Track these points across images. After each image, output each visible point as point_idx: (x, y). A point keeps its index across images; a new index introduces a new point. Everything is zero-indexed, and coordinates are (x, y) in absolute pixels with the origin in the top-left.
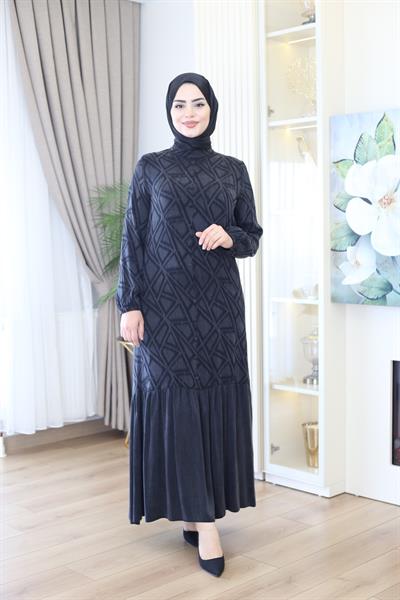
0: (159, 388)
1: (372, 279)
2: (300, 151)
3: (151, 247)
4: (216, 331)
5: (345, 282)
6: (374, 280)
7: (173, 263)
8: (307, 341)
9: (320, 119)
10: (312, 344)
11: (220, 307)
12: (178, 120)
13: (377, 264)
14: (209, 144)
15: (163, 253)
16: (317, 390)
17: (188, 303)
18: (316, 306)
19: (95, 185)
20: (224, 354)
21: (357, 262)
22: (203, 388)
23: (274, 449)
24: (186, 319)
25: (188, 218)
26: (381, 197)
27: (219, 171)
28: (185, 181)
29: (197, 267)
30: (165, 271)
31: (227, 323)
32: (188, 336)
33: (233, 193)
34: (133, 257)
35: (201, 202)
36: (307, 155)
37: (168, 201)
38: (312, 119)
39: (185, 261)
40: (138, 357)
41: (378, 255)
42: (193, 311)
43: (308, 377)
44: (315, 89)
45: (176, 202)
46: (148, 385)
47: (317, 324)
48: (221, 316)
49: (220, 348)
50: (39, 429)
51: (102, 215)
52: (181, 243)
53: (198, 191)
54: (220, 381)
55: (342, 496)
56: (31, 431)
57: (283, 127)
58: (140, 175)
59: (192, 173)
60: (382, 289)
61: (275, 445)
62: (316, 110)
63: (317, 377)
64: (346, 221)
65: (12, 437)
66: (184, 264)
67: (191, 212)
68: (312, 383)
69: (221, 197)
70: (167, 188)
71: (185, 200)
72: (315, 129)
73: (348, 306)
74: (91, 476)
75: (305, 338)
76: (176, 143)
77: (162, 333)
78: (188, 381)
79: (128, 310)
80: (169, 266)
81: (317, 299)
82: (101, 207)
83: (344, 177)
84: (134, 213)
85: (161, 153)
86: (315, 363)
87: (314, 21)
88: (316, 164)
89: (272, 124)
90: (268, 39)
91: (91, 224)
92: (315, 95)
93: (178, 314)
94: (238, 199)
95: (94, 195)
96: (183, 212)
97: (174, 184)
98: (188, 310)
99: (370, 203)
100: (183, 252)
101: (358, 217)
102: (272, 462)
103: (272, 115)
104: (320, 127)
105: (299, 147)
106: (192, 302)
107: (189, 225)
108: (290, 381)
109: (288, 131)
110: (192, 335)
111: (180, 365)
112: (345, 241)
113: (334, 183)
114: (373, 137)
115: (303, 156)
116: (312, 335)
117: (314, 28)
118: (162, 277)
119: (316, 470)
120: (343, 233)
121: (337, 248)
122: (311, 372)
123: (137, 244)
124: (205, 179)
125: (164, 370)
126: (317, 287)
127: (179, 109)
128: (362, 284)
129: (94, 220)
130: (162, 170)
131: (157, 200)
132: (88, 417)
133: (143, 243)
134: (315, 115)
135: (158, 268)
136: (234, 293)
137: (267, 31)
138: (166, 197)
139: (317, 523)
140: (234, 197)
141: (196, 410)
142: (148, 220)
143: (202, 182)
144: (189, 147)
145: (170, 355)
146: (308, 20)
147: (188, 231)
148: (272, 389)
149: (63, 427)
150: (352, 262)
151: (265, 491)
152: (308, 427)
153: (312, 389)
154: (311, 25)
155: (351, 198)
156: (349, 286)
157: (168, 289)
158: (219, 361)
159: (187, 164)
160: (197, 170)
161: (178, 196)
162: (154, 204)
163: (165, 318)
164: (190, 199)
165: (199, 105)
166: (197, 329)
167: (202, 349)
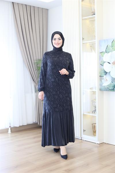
0: (50, 112)
1: (110, 84)
2: (91, 50)
3: (47, 76)
4: (64, 97)
5: (103, 85)
6: (111, 84)
7: (53, 80)
8: (93, 101)
9: (96, 41)
10: (94, 102)
11: (65, 91)
13: (112, 80)
14: (62, 49)
15: (50, 78)
17: (57, 90)
19: (36, 59)
21: (107, 80)
22: (61, 112)
23: (84, 131)
24: (56, 94)
25: (57, 69)
26: (113, 62)
28: (56, 59)
29: (59, 81)
30: (51, 82)
31: (67, 95)
32: (57, 98)
33: (68, 62)
34: (43, 78)
35: (60, 64)
36: (93, 51)
37: (51, 64)
38: (95, 41)
40: (45, 104)
41: (112, 78)
42: (58, 92)
43: (94, 111)
45: (54, 65)
46: (47, 111)
47: (96, 97)
48: (65, 93)
49: (65, 101)
51: (37, 67)
52: (55, 75)
53: (59, 61)
54: (65, 110)
55: (102, 144)
57: (87, 43)
58: (45, 57)
59: (58, 57)
60: (113, 87)
61: (85, 130)
62: (95, 38)
63: (96, 111)
66: (56, 80)
67: (57, 67)
68: (94, 113)
69: (65, 63)
70: (51, 61)
71: (56, 64)
72: (95, 43)
74: (34, 138)
77: (50, 98)
78: (57, 110)
80: (52, 81)
82: (37, 65)
83: (103, 56)
84: (43, 67)
85: (50, 52)
86: (95, 107)
87: (95, 14)
88: (95, 52)
89: (84, 42)
90: (82, 19)
91: (35, 69)
92: (95, 35)
93: (54, 93)
94: (69, 63)
95: (35, 61)
97: (53, 60)
98: (57, 92)
99: (110, 63)
100: (55, 77)
101: (107, 67)
102: (84, 134)
103: (84, 40)
105: (91, 48)
106: (58, 90)
108: (89, 113)
109: (88, 44)
110: (58, 98)
111: (55, 106)
112: (103, 74)
113: (100, 58)
114: (111, 46)
115: (92, 51)
116: (95, 100)
117: (95, 16)
118: (50, 84)
119: (96, 137)
120: (103, 72)
121: (101, 76)
122: (94, 110)
123: (44, 75)
124: (61, 58)
125: (51, 107)
127: (54, 40)
128: (108, 85)
129: (35, 68)
130: (50, 56)
131: (49, 64)
132: (33, 122)
133: (45, 75)
134: (95, 40)
135: (49, 81)
136: (69, 87)
137: (82, 17)
139: (96, 150)
141: (59, 118)
142: (47, 69)
144: (57, 50)
145: (52, 103)
146: (93, 14)
148: (84, 115)
149: (27, 125)
150: (105, 79)
151: (82, 142)
152: (93, 125)
153: (95, 114)
154: (94, 16)
155: (105, 62)
156: (104, 86)
157: (52, 87)
158: (65, 105)
159: (56, 54)
160: (59, 56)
161: (54, 63)
162: (48, 65)
163: (51, 94)
164: (57, 64)
165: (60, 39)
166: (59, 97)
167: (60, 102)
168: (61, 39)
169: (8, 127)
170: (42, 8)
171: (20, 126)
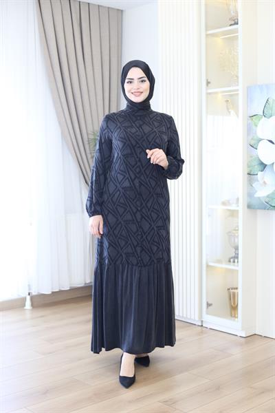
0: (115, 264)
1: (274, 193)
2: (228, 109)
3: (113, 173)
4: (153, 228)
5: (257, 195)
7: (127, 184)
8: (231, 235)
9: (241, 88)
10: (235, 236)
11: (155, 213)
12: (129, 91)
14: (149, 106)
15: (120, 177)
16: (238, 266)
17: (135, 210)
18: (238, 211)
19: (92, 130)
20: (159, 243)
21: (265, 183)
22: (145, 266)
23: (209, 305)
24: (133, 220)
25: (136, 155)
27: (155, 123)
28: (134, 130)
29: (142, 186)
30: (121, 189)
31: (160, 223)
32: (134, 231)
33: (166, 138)
35: (144, 144)
36: (232, 112)
37: (123, 144)
38: (236, 88)
39: (135, 182)
42: (138, 216)
43: (232, 258)
44: (238, 69)
45: (128, 145)
46: (107, 261)
47: (238, 223)
48: (156, 219)
49: (156, 240)
50: (54, 291)
52: (132, 171)
53: (143, 137)
54: (156, 261)
55: (253, 337)
56: (49, 292)
57: (216, 93)
58: (105, 127)
59: (138, 125)
61: (210, 302)
62: (238, 82)
63: (237, 258)
64: (257, 155)
65: (36, 296)
66: (134, 184)
68: (234, 262)
69: (158, 141)
70: (122, 135)
71: (134, 143)
72: (238, 94)
73: (259, 211)
75: (230, 232)
76: (128, 106)
77: (118, 229)
79: (93, 215)
80: (124, 185)
81: (238, 206)
83: (256, 126)
84: (100, 153)
85: (118, 113)
86: (237, 248)
87: (237, 24)
88: (238, 116)
89: (210, 91)
90: (207, 35)
91: (89, 156)
92: (238, 72)
93: (129, 217)
94: (168, 141)
95: (91, 137)
96: (133, 151)
97: (126, 133)
98: (135, 214)
99: (273, 143)
100: (133, 177)
101: (266, 153)
102: (207, 314)
103: (209, 85)
104: (240, 93)
105: (227, 106)
106: (137, 209)
107: (137, 159)
108: (219, 261)
109: (220, 96)
110: (137, 230)
111: (129, 250)
112: (257, 168)
113: (249, 130)
115: (229, 112)
116: (235, 230)
117: (237, 29)
118: (118, 193)
119: (236, 319)
120: (256, 163)
121: (252, 173)
122: (234, 255)
124: (147, 129)
125: (119, 253)
126: (238, 199)
127: (129, 84)
128: (268, 196)
129: (91, 153)
130: (119, 124)
131: (116, 143)
132: (86, 284)
134: (238, 85)
135: (117, 187)
137: (206, 30)
138: (122, 142)
139: (237, 353)
140: (166, 140)
143: (145, 131)
144: (136, 109)
145: (123, 243)
146: (233, 22)
147: (136, 163)
148: (208, 266)
149: (70, 290)
150: (261, 182)
151: (202, 332)
152: (231, 291)
153: (234, 265)
154: (235, 26)
155: (261, 140)
156: (259, 198)
157: (122, 201)
158: (155, 248)
159: (134, 119)
160: (141, 123)
161: (130, 140)
162: (114, 146)
163: (120, 220)
164: (137, 143)
165: (142, 81)
166: (141, 227)
167: (144, 240)
168: (146, 79)
169: (24, 293)
170: (109, 8)
171: (53, 293)
